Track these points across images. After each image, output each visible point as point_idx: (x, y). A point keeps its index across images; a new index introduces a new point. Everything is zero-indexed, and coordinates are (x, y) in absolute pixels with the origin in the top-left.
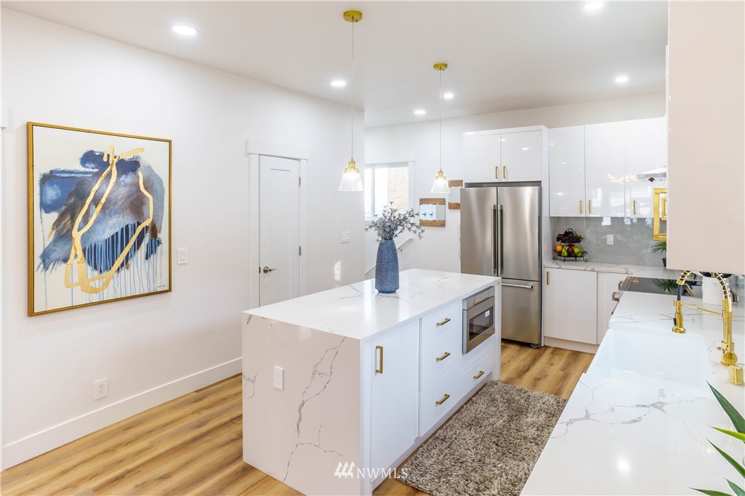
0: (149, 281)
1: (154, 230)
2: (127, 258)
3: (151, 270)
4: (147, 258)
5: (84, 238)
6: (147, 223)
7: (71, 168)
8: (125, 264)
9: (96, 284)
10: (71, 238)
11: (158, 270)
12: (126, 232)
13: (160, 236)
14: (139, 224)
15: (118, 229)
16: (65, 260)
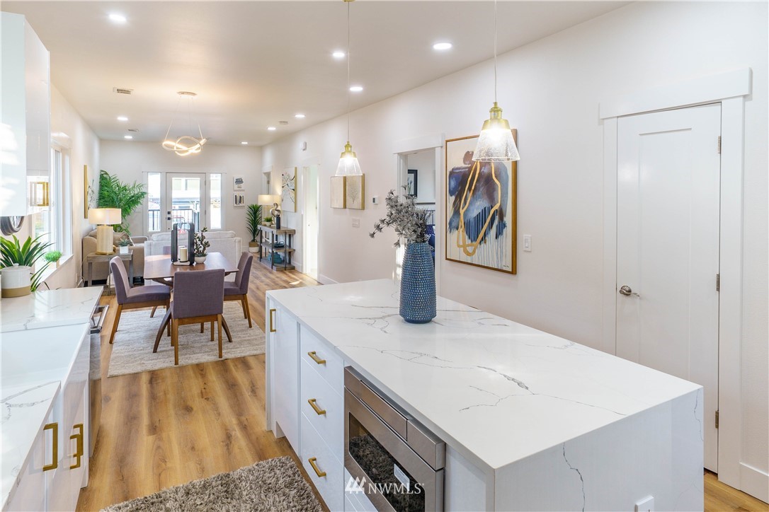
0: (498, 258)
1: (501, 213)
2: (485, 235)
3: (499, 249)
4: (496, 238)
5: (465, 214)
6: (496, 207)
7: (459, 166)
8: (483, 239)
9: (470, 249)
10: (460, 214)
11: (504, 251)
12: (485, 212)
13: (505, 219)
14: (492, 207)
15: (480, 211)
16: (457, 229)
